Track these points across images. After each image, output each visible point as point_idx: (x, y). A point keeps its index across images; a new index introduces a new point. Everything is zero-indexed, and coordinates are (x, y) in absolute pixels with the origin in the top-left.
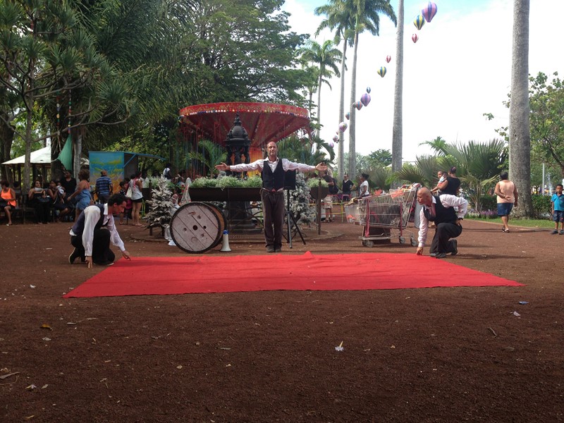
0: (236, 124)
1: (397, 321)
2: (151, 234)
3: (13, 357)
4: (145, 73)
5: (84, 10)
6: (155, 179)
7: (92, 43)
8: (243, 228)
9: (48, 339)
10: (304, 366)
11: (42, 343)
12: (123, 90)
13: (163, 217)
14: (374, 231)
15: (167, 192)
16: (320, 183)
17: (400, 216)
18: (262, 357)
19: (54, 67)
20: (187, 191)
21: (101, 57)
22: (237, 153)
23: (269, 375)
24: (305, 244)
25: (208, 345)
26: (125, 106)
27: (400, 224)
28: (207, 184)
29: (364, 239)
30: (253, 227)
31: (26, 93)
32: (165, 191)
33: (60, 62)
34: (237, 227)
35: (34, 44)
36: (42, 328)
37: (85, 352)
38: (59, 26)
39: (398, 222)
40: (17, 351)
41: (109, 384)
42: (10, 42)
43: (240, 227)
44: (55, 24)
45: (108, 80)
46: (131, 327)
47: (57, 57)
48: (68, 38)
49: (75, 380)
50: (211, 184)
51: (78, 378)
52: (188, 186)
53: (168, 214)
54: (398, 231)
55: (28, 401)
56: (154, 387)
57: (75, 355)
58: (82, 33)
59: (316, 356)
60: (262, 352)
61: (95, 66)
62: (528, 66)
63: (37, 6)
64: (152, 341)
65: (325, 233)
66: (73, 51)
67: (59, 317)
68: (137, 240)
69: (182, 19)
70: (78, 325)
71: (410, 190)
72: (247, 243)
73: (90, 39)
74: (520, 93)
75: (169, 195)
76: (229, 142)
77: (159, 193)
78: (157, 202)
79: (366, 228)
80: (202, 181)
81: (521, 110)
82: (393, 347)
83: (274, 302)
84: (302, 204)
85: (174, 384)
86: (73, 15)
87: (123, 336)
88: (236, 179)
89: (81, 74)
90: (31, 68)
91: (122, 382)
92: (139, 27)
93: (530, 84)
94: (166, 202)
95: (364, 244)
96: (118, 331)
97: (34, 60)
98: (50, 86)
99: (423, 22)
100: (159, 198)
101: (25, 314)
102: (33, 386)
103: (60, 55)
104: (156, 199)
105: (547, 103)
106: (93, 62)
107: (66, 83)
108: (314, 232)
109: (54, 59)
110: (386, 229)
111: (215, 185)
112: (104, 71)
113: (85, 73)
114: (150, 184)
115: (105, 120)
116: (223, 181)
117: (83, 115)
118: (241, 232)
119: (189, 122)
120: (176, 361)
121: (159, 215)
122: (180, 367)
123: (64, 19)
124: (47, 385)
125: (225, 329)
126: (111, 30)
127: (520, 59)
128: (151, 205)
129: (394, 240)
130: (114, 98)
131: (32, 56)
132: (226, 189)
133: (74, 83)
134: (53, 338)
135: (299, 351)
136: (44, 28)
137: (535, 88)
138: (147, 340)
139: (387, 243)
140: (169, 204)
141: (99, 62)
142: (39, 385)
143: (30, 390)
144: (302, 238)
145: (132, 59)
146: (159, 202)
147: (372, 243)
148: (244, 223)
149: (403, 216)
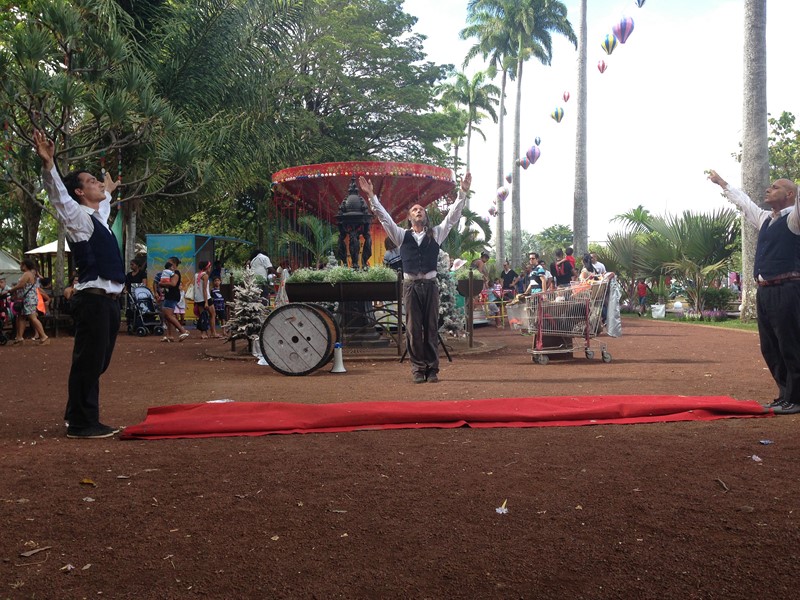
0: (351, 192)
1: (584, 470)
2: (233, 349)
3: (42, 525)
4: (222, 123)
5: (139, 38)
6: (238, 272)
7: (149, 84)
8: (362, 339)
9: (90, 500)
10: (452, 536)
11: (82, 504)
12: (192, 147)
13: (250, 325)
14: (550, 342)
15: (255, 289)
16: (471, 273)
17: (586, 319)
18: (392, 522)
19: (97, 117)
20: (283, 288)
21: (158, 103)
22: (353, 234)
23: (401, 549)
24: (450, 360)
25: (314, 506)
26: (196, 170)
27: (586, 330)
28: (312, 278)
29: (535, 352)
30: (377, 338)
31: (59, 154)
32: (252, 289)
33: (105, 111)
34: (353, 339)
35: (69, 85)
36: (83, 484)
37: (142, 518)
38: (104, 60)
39: (584, 327)
40: (47, 517)
41: (176, 563)
42: (35, 83)
43: (358, 339)
44: (98, 58)
45: (173, 134)
46: (206, 481)
47: (101, 104)
48: (115, 76)
49: (130, 557)
50: (316, 278)
51: (133, 554)
52: (285, 281)
53: (256, 321)
54: (583, 341)
55: (63, 588)
56: (240, 566)
57: (127, 522)
58: (136, 70)
59: (468, 521)
60: (392, 517)
61: (154, 116)
62: (765, 103)
63: (73, 33)
64: (237, 501)
65: (478, 344)
66: (124, 95)
67: (106, 468)
68: (214, 358)
69: (275, 48)
70: (132, 478)
71: (600, 282)
72: (369, 360)
73: (146, 77)
74: (756, 142)
75: (257, 294)
76: (341, 218)
77: (244, 292)
78: (241, 304)
79: (537, 337)
80: (304, 273)
81: (757, 166)
82: (579, 507)
83: (408, 444)
84: (446, 304)
85: (269, 562)
86: (123, 44)
87: (196, 494)
88: (352, 269)
89: (135, 127)
90: (65, 120)
91: (196, 560)
92: (215, 60)
93: (770, 129)
94: (254, 304)
95: (536, 360)
96: (189, 486)
97: (69, 107)
98: (90, 145)
99: (614, 43)
100: (245, 299)
101: (58, 464)
102: (69, 567)
103: (107, 99)
104: (241, 299)
105: (795, 156)
106: (152, 109)
107: (114, 140)
108: (462, 344)
109: (98, 106)
110: (566, 338)
111: (322, 279)
112: (166, 121)
113: (141, 125)
114: (232, 278)
115: (168, 190)
116: (334, 271)
117: (138, 183)
118: (360, 345)
119: (284, 191)
120: (271, 529)
121: (244, 322)
122: (275, 538)
123: (110, 50)
124: (89, 565)
125: (339, 482)
126: (176, 65)
127: (754, 93)
128: (232, 309)
129: (578, 353)
130: (180, 159)
131: (67, 101)
132: (338, 284)
133: (125, 140)
134: (97, 498)
135: (444, 513)
136: (83, 63)
137: (778, 134)
138: (229, 499)
139: (568, 359)
140: (257, 306)
141: (160, 109)
142: (79, 564)
143: (66, 572)
144: (447, 353)
145: (205, 104)
146: (245, 303)
147: (546, 359)
148: (364, 332)
149: (591, 319)
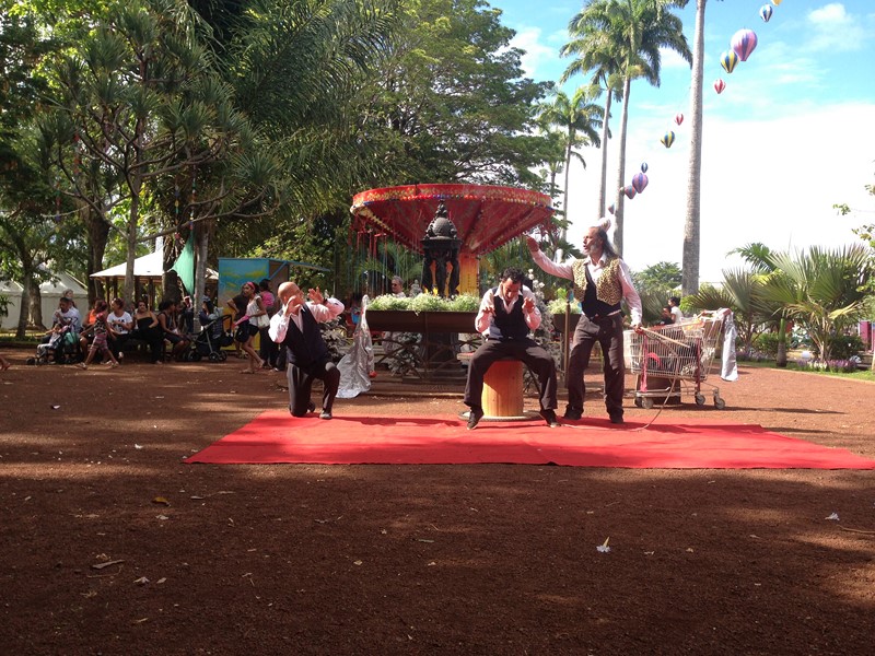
0: (440, 215)
1: (695, 514)
3: (113, 540)
4: (304, 140)
5: (218, 48)
7: (227, 97)
8: (447, 375)
9: (163, 518)
10: (549, 571)
11: (155, 523)
12: (271, 165)
14: (655, 384)
16: (569, 306)
17: (698, 360)
18: (483, 554)
19: (173, 131)
21: (240, 117)
22: (440, 260)
23: (493, 580)
25: (399, 536)
26: (272, 189)
27: (696, 372)
28: (394, 305)
29: (638, 395)
31: (131, 169)
33: (180, 124)
35: (144, 97)
36: (155, 502)
37: (218, 537)
38: (181, 71)
39: (694, 369)
40: (118, 532)
41: (255, 581)
43: (442, 374)
44: (175, 67)
45: (250, 151)
46: (283, 506)
47: (177, 117)
48: (192, 87)
49: (208, 573)
50: (399, 306)
51: (210, 570)
55: (137, 599)
56: (322, 587)
57: (203, 540)
58: (214, 82)
59: (567, 557)
61: (231, 131)
63: (150, 40)
64: (316, 526)
66: (201, 109)
67: (179, 489)
69: (360, 61)
70: (206, 499)
71: (713, 319)
73: (226, 92)
76: (428, 242)
79: (641, 378)
80: (385, 301)
82: (690, 550)
83: (498, 480)
85: (352, 585)
86: (200, 54)
87: (274, 517)
88: (439, 298)
89: (211, 142)
92: (297, 74)
95: (639, 404)
96: (266, 510)
97: (144, 119)
98: (164, 161)
99: (735, 60)
101: (129, 482)
102: (144, 579)
103: (182, 112)
106: (229, 124)
107: (189, 156)
109: (174, 119)
110: (673, 380)
111: (405, 307)
112: (244, 138)
113: (217, 141)
115: (244, 210)
116: (420, 301)
117: (212, 202)
118: (444, 382)
120: (354, 554)
122: (359, 563)
123: (187, 60)
124: (163, 580)
125: (425, 513)
126: (255, 78)
130: (258, 177)
131: (141, 114)
132: (423, 313)
133: (200, 156)
134: (171, 517)
135: (541, 549)
136: (158, 74)
138: (308, 524)
141: (238, 124)
142: (153, 577)
143: (141, 584)
145: (284, 120)
147: (651, 402)
148: (449, 367)
149: (702, 360)
